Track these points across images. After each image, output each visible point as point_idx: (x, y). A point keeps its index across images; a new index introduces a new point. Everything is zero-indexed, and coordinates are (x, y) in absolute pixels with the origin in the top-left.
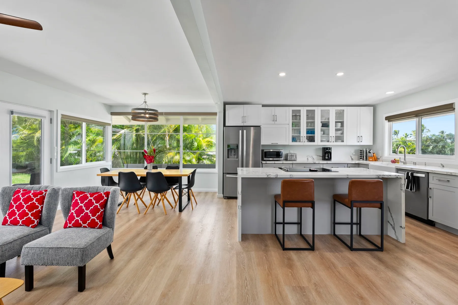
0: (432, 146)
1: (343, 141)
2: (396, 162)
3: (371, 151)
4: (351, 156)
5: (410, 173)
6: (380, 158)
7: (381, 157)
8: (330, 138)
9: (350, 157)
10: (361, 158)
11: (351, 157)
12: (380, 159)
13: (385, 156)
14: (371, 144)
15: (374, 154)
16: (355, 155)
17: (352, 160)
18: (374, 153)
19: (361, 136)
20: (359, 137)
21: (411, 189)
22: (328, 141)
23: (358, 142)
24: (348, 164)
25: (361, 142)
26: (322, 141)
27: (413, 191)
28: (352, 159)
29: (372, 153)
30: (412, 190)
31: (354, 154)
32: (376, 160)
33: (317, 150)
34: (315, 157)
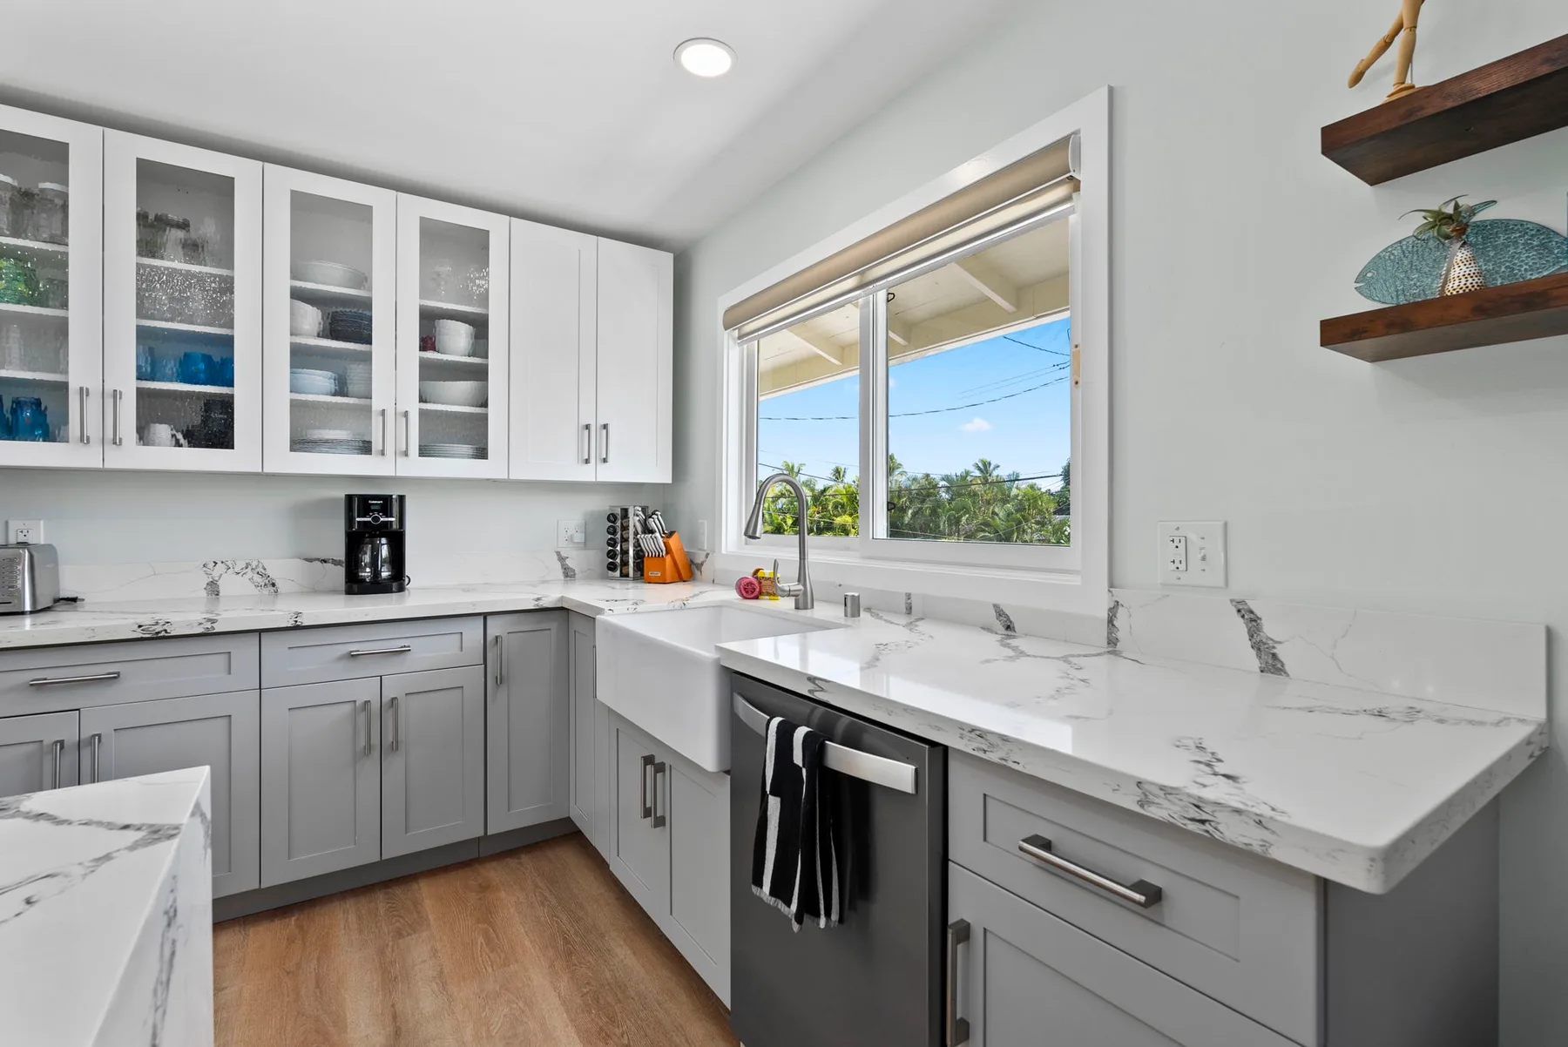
0: (910, 511)
1: (482, 453)
2: (761, 593)
3: (652, 523)
4: (558, 553)
5: (801, 733)
6: (702, 564)
7: (707, 555)
8: (376, 421)
9: (556, 557)
10: (612, 567)
11: (562, 559)
12: (703, 568)
13: (724, 552)
14: (666, 477)
15: (672, 542)
16: (585, 545)
17: (566, 575)
18: (671, 534)
19: (602, 422)
20: (587, 427)
21: (808, 908)
22: (366, 448)
23: (587, 461)
24: (485, 616)
25: (605, 460)
26: (300, 443)
27: (822, 922)
28: (568, 574)
29: (657, 534)
30: (818, 916)
31: (579, 538)
32: (684, 577)
33: (304, 513)
34: (284, 569)
